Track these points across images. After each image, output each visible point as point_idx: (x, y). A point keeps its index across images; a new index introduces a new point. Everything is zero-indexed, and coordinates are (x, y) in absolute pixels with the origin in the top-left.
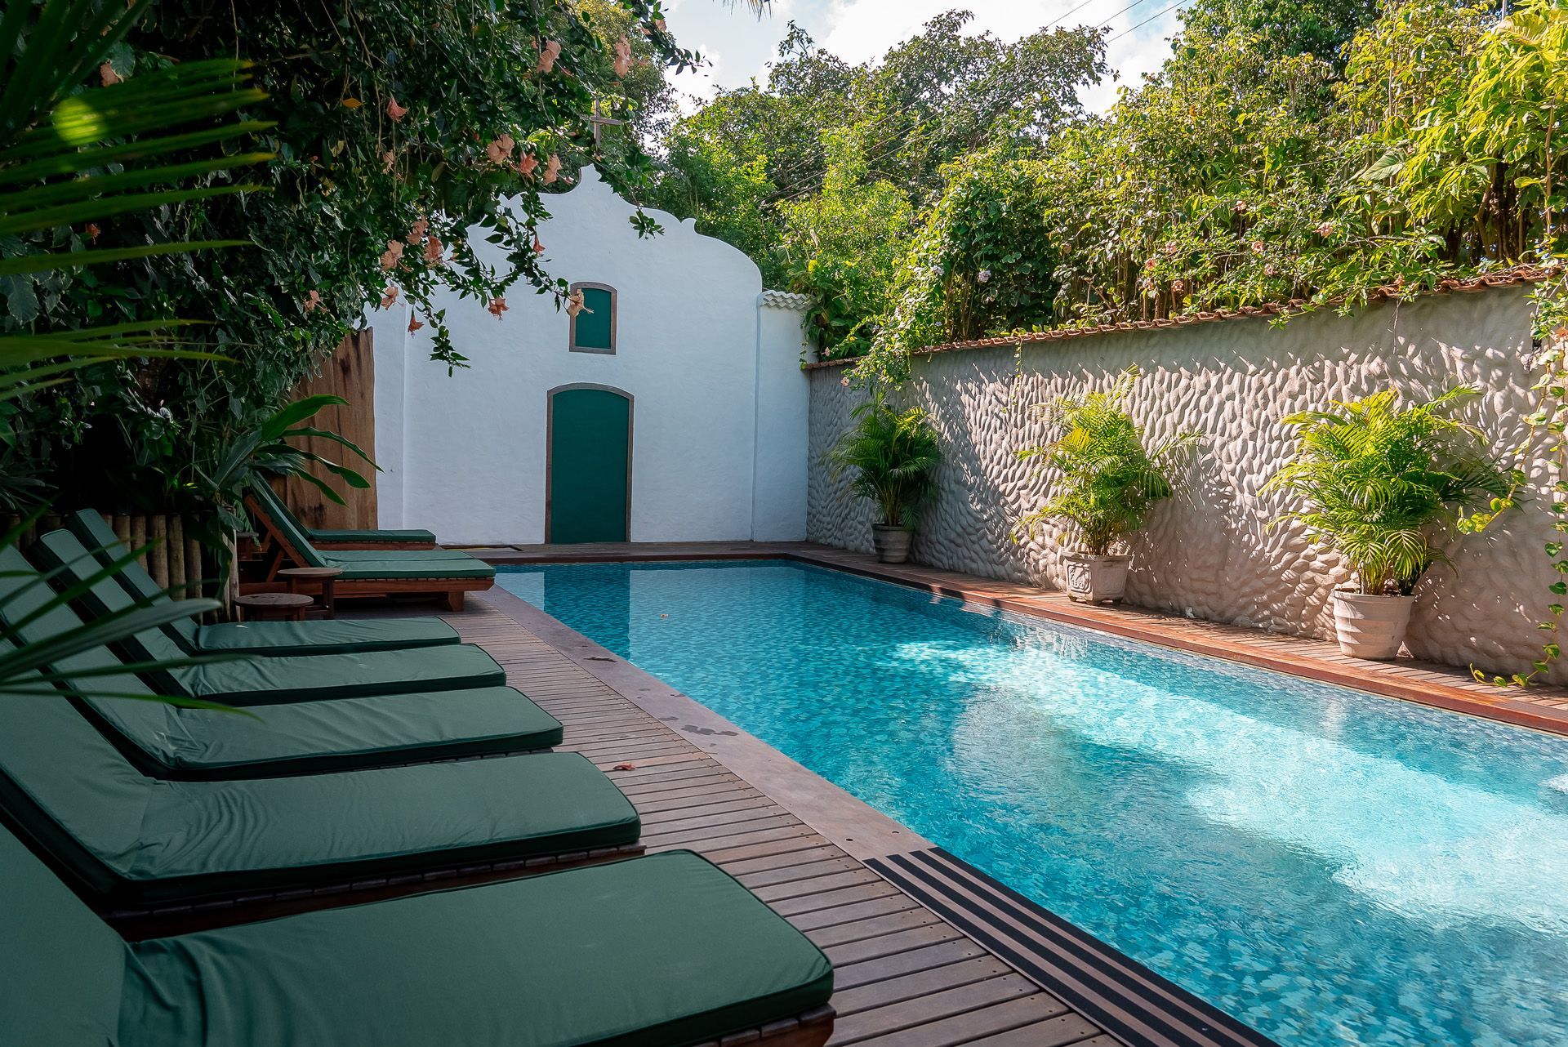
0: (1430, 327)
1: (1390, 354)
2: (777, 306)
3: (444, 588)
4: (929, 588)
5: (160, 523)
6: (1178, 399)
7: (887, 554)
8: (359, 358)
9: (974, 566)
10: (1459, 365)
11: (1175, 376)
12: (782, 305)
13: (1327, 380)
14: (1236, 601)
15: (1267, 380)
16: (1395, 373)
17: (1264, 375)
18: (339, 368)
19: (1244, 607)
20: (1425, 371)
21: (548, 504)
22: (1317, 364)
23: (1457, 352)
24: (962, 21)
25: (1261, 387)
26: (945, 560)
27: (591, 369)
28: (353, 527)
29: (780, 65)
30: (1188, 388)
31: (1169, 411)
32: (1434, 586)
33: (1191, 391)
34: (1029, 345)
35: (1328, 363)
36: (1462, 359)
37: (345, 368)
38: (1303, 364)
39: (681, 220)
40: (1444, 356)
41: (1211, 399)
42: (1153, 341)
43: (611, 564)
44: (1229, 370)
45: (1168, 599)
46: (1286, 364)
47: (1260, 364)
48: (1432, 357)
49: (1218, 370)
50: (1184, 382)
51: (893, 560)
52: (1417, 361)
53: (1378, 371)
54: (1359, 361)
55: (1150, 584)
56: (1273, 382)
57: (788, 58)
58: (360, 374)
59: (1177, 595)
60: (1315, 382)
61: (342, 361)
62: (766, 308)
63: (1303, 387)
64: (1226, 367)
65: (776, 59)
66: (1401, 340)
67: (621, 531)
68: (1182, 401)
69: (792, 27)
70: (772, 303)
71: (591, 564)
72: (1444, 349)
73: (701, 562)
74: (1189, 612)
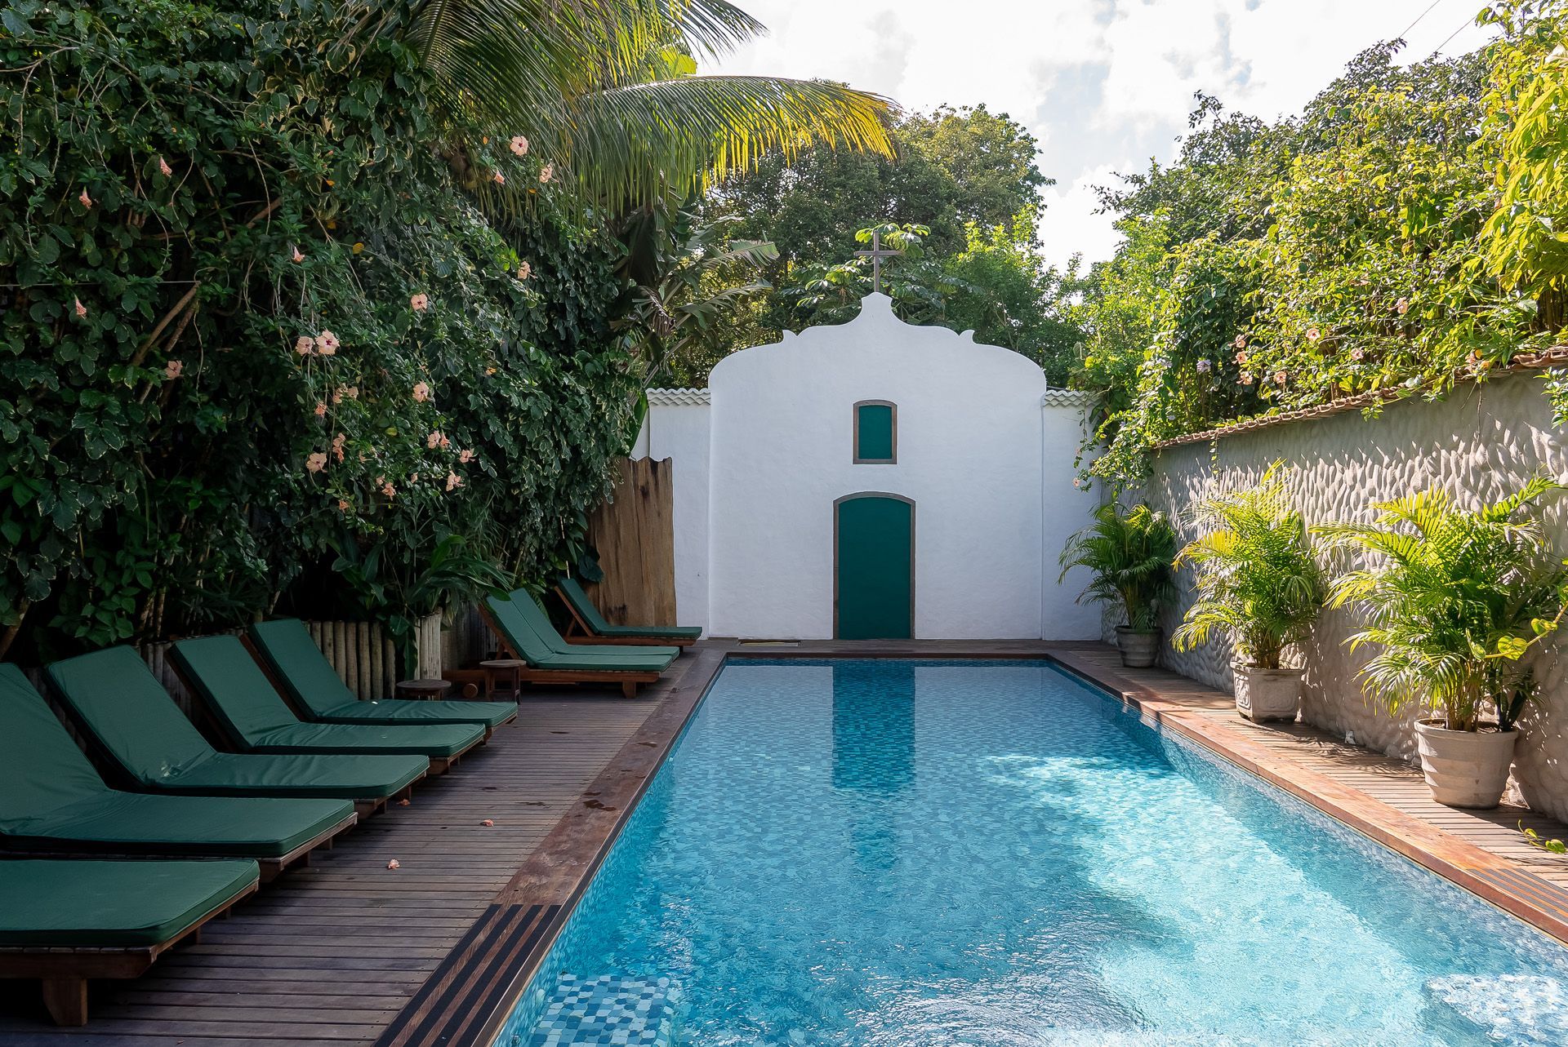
0: (1521, 409)
1: (1491, 440)
2: (1060, 404)
3: (619, 679)
4: (1121, 696)
5: (364, 627)
6: (1335, 494)
7: (1128, 657)
8: (656, 484)
9: (1202, 673)
10: (1549, 452)
11: (1332, 468)
12: (1066, 403)
13: (1443, 472)
14: (1385, 726)
15: (1398, 473)
16: (1494, 463)
17: (1396, 468)
18: (640, 493)
19: (1392, 734)
20: (1519, 460)
21: (835, 603)
22: (1434, 454)
23: (1546, 438)
24: (1392, 53)
25: (1394, 481)
26: (1183, 666)
27: (874, 479)
28: (651, 624)
29: (1191, 137)
30: (1341, 482)
31: (1330, 508)
32: (1541, 722)
33: (1344, 485)
34: (1223, 439)
35: (1443, 452)
36: (1550, 446)
37: (645, 493)
38: (1425, 455)
39: (959, 333)
40: (1535, 443)
41: (1358, 495)
42: (1315, 431)
43: (865, 660)
44: (1370, 462)
45: (1335, 720)
46: (1411, 455)
47: (1393, 455)
48: (1525, 444)
49: (1362, 463)
50: (1338, 476)
51: (1132, 664)
52: (1513, 449)
53: (1480, 460)
54: (1467, 450)
55: (1321, 700)
56: (1402, 476)
57: (1199, 128)
58: (657, 497)
59: (1342, 717)
60: (1435, 475)
61: (643, 487)
62: (1049, 408)
63: (1425, 480)
64: (1367, 459)
65: (1187, 133)
66: (1498, 425)
67: (906, 630)
68: (1339, 496)
69: (1200, 97)
70: (1055, 403)
71: (847, 660)
72: (1534, 431)
73: (955, 660)
74: (1349, 738)
